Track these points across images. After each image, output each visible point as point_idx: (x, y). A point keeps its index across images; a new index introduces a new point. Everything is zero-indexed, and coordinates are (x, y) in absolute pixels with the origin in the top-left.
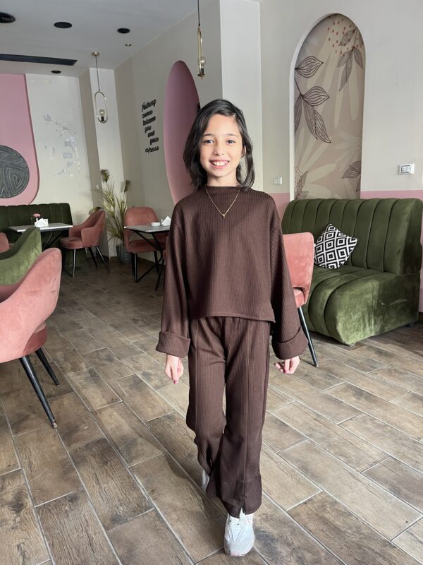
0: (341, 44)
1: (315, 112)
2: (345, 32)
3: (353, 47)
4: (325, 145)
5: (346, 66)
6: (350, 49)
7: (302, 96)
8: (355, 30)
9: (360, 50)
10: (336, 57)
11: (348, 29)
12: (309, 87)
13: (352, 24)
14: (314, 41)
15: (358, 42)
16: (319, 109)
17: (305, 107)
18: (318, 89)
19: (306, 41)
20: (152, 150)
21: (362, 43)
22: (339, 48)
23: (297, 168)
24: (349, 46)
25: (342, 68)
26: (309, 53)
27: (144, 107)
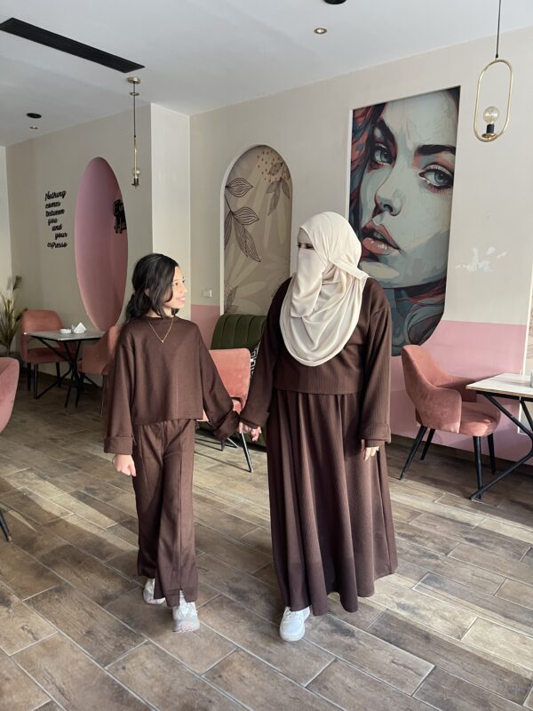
0: (270, 173)
1: (245, 231)
2: (274, 163)
3: (281, 179)
4: (254, 264)
5: (275, 195)
6: (278, 179)
7: (232, 213)
8: (283, 163)
9: (288, 182)
10: (265, 184)
11: (276, 161)
12: (239, 207)
13: (280, 158)
14: (245, 165)
15: (285, 175)
16: (250, 229)
17: (236, 225)
18: (248, 210)
19: (236, 164)
20: (58, 246)
21: (290, 177)
22: (268, 177)
23: (226, 282)
24: (278, 176)
25: (271, 195)
26: (239, 175)
27: (49, 197)
